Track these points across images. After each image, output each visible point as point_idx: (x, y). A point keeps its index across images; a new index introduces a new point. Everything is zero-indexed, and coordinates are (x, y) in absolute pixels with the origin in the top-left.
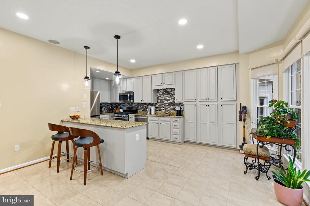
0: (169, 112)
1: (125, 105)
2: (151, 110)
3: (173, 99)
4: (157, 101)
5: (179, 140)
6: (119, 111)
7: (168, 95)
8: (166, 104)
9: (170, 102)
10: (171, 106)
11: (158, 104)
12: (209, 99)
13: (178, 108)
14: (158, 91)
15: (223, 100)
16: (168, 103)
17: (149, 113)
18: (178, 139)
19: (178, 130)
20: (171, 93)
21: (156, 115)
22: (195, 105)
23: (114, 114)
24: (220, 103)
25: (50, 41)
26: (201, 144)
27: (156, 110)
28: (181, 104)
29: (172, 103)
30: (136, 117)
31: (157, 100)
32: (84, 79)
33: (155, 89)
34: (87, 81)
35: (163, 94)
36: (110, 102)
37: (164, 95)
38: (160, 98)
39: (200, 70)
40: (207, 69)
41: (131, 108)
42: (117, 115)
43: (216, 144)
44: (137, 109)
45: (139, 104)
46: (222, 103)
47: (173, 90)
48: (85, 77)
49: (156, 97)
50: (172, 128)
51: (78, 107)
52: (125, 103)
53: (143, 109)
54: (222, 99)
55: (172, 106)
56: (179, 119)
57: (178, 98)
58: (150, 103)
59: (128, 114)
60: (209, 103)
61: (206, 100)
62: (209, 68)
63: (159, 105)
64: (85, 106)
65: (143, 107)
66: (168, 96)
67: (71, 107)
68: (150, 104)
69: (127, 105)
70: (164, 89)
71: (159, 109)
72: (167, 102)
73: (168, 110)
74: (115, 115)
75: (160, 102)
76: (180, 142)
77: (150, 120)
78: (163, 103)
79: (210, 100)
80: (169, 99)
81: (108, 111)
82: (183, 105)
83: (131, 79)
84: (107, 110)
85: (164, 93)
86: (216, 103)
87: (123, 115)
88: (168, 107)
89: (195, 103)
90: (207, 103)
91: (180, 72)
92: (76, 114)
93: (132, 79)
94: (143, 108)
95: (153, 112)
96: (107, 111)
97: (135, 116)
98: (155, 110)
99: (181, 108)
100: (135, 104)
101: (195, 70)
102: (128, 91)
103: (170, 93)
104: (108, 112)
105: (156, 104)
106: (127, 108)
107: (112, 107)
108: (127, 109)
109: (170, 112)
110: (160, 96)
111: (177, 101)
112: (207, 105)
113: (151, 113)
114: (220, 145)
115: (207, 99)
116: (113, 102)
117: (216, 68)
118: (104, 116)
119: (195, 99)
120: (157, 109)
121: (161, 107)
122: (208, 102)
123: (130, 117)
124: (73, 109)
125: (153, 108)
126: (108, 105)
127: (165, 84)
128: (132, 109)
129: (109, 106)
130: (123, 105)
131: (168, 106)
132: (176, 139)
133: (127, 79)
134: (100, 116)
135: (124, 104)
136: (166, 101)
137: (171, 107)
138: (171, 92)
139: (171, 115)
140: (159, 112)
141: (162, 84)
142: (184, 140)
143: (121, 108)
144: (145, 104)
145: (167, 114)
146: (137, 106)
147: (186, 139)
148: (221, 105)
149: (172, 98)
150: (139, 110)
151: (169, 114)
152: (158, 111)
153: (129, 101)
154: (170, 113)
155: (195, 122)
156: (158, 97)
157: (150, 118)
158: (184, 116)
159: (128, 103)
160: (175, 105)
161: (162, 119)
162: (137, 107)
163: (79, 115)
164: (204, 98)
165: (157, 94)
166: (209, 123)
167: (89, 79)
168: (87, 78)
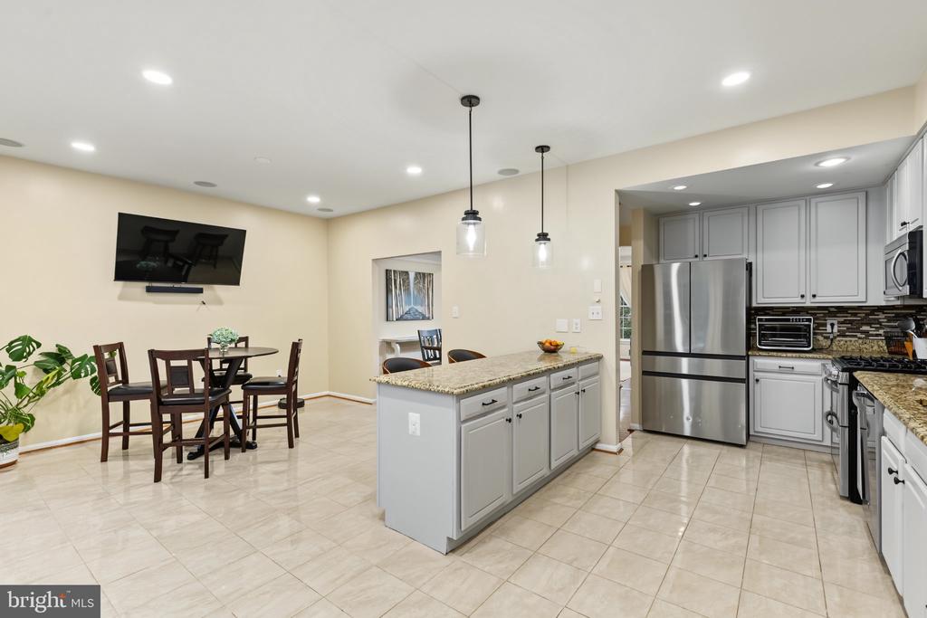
34: (543, 245)
48: (539, 235)
51: (575, 320)
64: (596, 317)
67: (558, 320)
92: (558, 340)
102: (911, 228)
124: (562, 323)
167: (549, 240)
168: (543, 237)
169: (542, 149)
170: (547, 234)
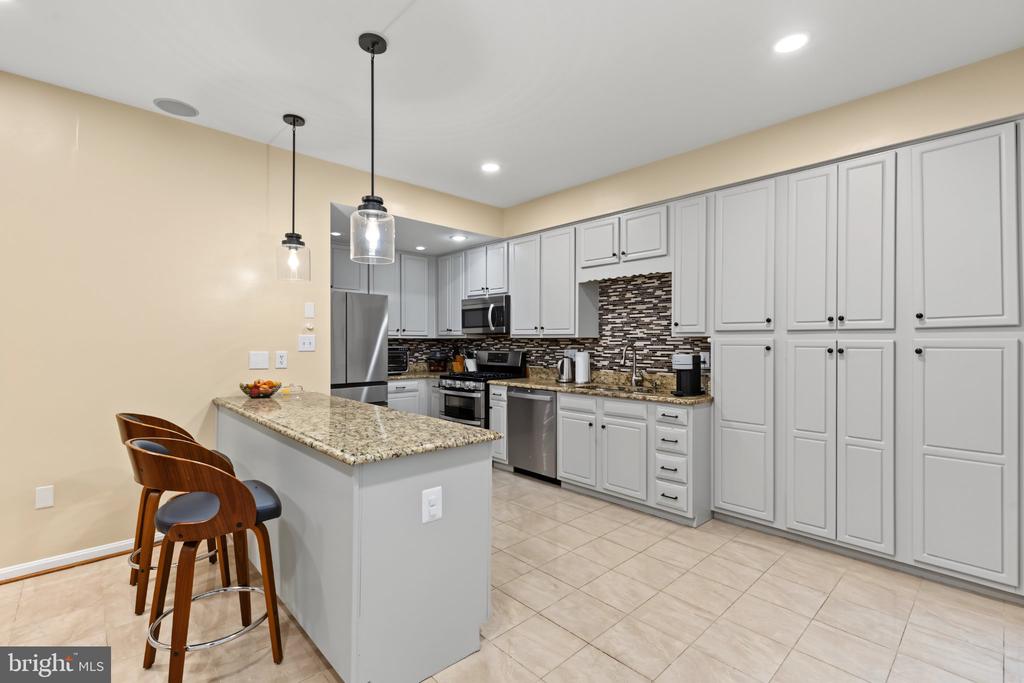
0: (646, 375)
1: (484, 345)
2: (573, 364)
3: (665, 323)
4: (601, 330)
5: (686, 505)
6: (465, 367)
7: (643, 303)
8: (638, 344)
9: (653, 335)
10: (655, 351)
11: (601, 343)
12: (841, 319)
13: (683, 361)
14: (603, 287)
15: (928, 323)
16: (641, 339)
17: (565, 377)
18: (681, 504)
19: (681, 460)
20: (657, 297)
21: (591, 387)
22: (768, 348)
23: (442, 377)
24: (909, 336)
25: (161, 103)
26: (797, 539)
27: (593, 368)
28: (700, 343)
29: (659, 340)
30: (513, 394)
31: (601, 325)
32: (284, 242)
33: (590, 281)
34: (293, 251)
35: (622, 301)
36: (433, 335)
37: (630, 304)
38: (610, 316)
39: (793, 176)
40: (834, 167)
41: (504, 357)
42: (449, 382)
43: (885, 548)
44: (524, 361)
45: (532, 340)
46: (921, 340)
47: (664, 280)
48: (287, 235)
49: (595, 313)
50: (652, 449)
51: (279, 353)
52: (485, 337)
53: (547, 361)
54: (920, 316)
55: (663, 350)
56: (685, 412)
57: (686, 316)
58: (570, 340)
59: (485, 381)
60: (844, 340)
61: (827, 325)
62: (843, 165)
63: (605, 348)
64: (307, 347)
65: (548, 354)
66: (644, 307)
67: (252, 352)
68: (574, 341)
69: (493, 345)
70: (627, 281)
71: (606, 363)
72: (639, 333)
73: (645, 369)
74: (444, 381)
75: (609, 333)
76: (690, 515)
77: (562, 409)
78: (624, 338)
79: (847, 324)
80: (647, 320)
81: (430, 366)
82: (707, 349)
83: (499, 245)
84: (426, 361)
85: (628, 295)
86: (886, 340)
87: (467, 383)
88: (645, 355)
89: (768, 339)
90: (830, 340)
91: (693, 200)
93: (506, 245)
94: (547, 357)
95: (582, 376)
96: (425, 365)
97: (510, 389)
98: (592, 365)
99: (697, 361)
100: (517, 340)
101: (772, 181)
102: (491, 292)
103: (652, 295)
104: (431, 371)
105: (596, 341)
106: (492, 357)
107: (441, 352)
108: (489, 360)
109: (654, 377)
110: (611, 307)
111: (678, 329)
112: (830, 351)
113: (572, 380)
114: (905, 557)
115: (831, 319)
116: (444, 335)
117: (889, 156)
118: (410, 384)
119: (769, 321)
120: (599, 365)
121: (613, 357)
122: (837, 334)
123: (493, 390)
124: (259, 357)
125: (582, 359)
126: (431, 346)
127: (630, 257)
128: (506, 361)
129: (434, 349)
130: (480, 345)
131: (645, 351)
132: (670, 502)
133: (489, 247)
134: (386, 383)
135: (482, 340)
136: (638, 331)
137: (659, 353)
138: (658, 293)
139: (656, 389)
140: (607, 376)
141: (615, 259)
142: (713, 509)
143: (470, 356)
144: (555, 341)
145: (639, 383)
146: (526, 349)
147: (724, 502)
148: (919, 352)
149: (659, 319)
150: (532, 363)
151: (646, 384)
152: (603, 371)
153: (493, 328)
154: (651, 381)
155: (769, 428)
156: (603, 311)
157: (563, 400)
158: (712, 400)
159: (494, 339)
160: (676, 347)
161: (612, 405)
162: (525, 355)
163: (275, 381)
164: (817, 316)
165: (601, 301)
166: (843, 439)
167: (302, 244)
168: (293, 239)
169: (295, 120)
170: (299, 237)
